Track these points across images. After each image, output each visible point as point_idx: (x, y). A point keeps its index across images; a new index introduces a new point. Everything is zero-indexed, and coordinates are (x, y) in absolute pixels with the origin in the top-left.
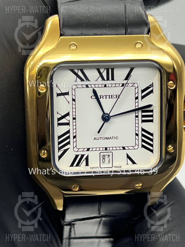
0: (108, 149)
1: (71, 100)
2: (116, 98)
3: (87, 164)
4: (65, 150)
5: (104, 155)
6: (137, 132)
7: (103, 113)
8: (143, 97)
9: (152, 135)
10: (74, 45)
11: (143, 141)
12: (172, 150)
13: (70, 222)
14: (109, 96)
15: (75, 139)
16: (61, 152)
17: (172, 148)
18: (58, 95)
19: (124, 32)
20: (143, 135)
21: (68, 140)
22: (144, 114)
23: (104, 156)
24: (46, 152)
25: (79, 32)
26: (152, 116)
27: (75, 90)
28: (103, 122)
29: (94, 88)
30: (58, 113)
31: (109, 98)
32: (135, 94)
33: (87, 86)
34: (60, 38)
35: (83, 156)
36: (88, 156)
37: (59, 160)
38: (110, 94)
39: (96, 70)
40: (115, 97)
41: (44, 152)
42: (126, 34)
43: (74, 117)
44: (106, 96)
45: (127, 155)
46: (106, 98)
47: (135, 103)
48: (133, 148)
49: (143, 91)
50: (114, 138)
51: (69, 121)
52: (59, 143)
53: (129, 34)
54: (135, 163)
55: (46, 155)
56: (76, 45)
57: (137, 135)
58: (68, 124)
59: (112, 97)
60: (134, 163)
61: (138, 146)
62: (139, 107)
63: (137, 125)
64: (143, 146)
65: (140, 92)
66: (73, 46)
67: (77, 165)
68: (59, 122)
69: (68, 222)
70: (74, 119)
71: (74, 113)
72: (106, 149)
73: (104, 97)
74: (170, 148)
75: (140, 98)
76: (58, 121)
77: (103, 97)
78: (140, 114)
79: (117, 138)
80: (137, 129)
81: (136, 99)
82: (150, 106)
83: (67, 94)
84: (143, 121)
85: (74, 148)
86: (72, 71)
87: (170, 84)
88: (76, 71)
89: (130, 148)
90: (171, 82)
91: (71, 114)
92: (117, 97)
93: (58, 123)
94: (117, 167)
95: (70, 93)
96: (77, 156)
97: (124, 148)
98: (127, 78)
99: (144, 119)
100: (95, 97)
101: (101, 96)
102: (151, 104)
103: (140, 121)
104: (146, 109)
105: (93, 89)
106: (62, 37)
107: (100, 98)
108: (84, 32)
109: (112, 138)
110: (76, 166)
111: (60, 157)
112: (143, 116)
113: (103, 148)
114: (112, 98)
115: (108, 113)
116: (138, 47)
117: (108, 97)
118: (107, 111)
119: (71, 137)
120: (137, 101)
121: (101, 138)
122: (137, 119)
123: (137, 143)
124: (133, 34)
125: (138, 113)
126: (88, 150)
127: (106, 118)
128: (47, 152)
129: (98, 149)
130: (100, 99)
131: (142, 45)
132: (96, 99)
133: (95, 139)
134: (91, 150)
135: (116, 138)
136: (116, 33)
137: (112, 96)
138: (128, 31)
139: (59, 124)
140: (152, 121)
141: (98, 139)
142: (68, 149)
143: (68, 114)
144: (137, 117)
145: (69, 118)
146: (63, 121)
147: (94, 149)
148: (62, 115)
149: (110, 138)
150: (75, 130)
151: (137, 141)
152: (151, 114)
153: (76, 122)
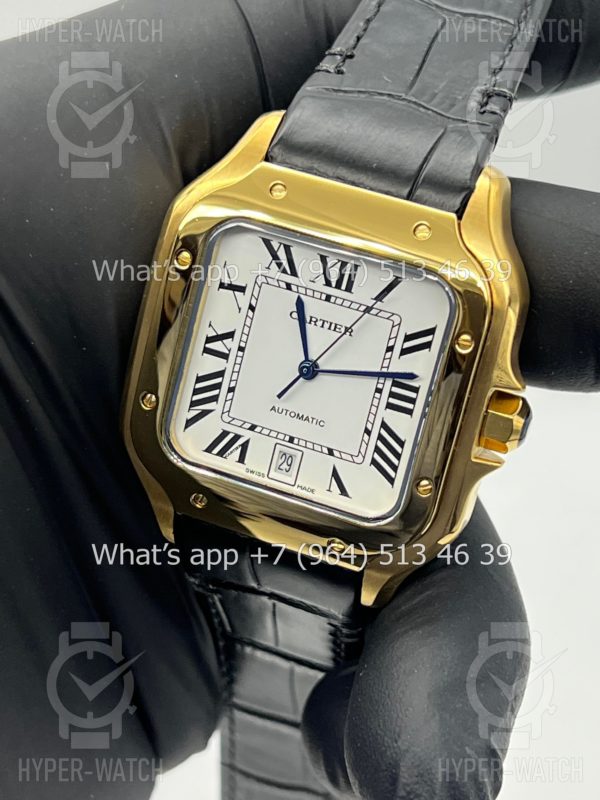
0: (296, 441)
1: (245, 307)
2: (345, 333)
3: (242, 460)
4: (204, 410)
5: (284, 451)
6: (369, 427)
7: (304, 359)
8: (404, 352)
9: (402, 444)
10: (281, 187)
11: (377, 450)
12: (428, 491)
14: (331, 324)
15: (231, 394)
16: (193, 413)
18: (223, 286)
19: (406, 192)
20: (380, 438)
21: (216, 392)
22: (395, 389)
23: (285, 454)
24: (154, 398)
25: (308, 163)
27: (260, 287)
29: (302, 296)
30: (210, 325)
31: (329, 328)
32: (390, 339)
33: (289, 287)
34: (261, 162)
35: (237, 437)
36: (247, 442)
37: (186, 427)
39: (319, 257)
40: (343, 330)
41: (150, 397)
42: (409, 197)
43: (243, 345)
44: (324, 322)
45: (334, 470)
46: (322, 326)
47: (384, 359)
48: (350, 459)
49: (408, 338)
50: (315, 421)
51: (229, 351)
52: (196, 392)
53: (416, 201)
54: (347, 495)
55: (152, 405)
56: (286, 190)
57: (368, 432)
58: (225, 356)
59: (336, 327)
60: (343, 492)
61: (364, 457)
62: (390, 370)
63: (374, 410)
64: (374, 462)
65: (401, 338)
66: (279, 190)
67: (221, 453)
68: (207, 346)
70: (241, 349)
71: (244, 338)
72: (291, 440)
73: (320, 323)
74: (425, 486)
75: (397, 350)
76: (207, 342)
77: (315, 322)
78: (387, 386)
79: (322, 424)
80: (371, 419)
81: (387, 351)
82: (412, 376)
83: (242, 289)
84: (390, 406)
85: (223, 413)
86: (267, 243)
87: (465, 340)
88: (275, 247)
89: (344, 456)
90: (467, 337)
91: (237, 336)
93: (205, 348)
94: (304, 488)
95: (248, 291)
96: (225, 434)
97: (331, 452)
98: (380, 298)
99: (392, 400)
101: (314, 320)
102: (416, 373)
103: (383, 403)
104: (401, 379)
105: (299, 298)
106: (264, 163)
107: (309, 323)
109: (311, 420)
110: (218, 454)
111: (189, 423)
112: (392, 395)
113: (285, 435)
114: (335, 330)
115: (315, 360)
116: (423, 235)
117: (327, 325)
118: (313, 356)
119: (225, 388)
120: (389, 355)
121: (286, 410)
122: (377, 395)
123: (363, 451)
124: (424, 203)
125: (384, 384)
126: (253, 428)
127: (309, 371)
129: (273, 434)
130: (308, 325)
131: (430, 234)
132: (297, 322)
133: (274, 408)
134: (258, 429)
135: (319, 423)
136: (386, 189)
138: (416, 194)
139: (206, 351)
140: (410, 412)
141: (280, 411)
142: (210, 411)
143: (230, 335)
145: (232, 345)
146: (216, 346)
147: (266, 432)
148: (219, 333)
149: (307, 419)
150: (235, 375)
151: (364, 445)
152: (413, 395)
153: (242, 357)
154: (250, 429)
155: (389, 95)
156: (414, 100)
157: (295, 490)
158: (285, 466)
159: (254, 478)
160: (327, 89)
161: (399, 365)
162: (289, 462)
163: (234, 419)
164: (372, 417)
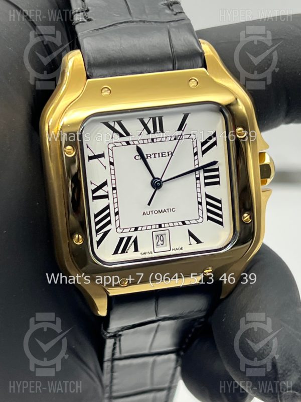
0: (163, 226)
1: (108, 165)
2: (168, 156)
3: (136, 250)
4: (105, 232)
5: (157, 234)
6: (200, 200)
7: (152, 178)
8: (204, 152)
9: (219, 202)
10: (106, 89)
11: (208, 211)
12: (249, 219)
13: (115, 332)
14: (159, 154)
15: (117, 216)
16: (100, 236)
17: (249, 216)
18: (90, 158)
19: (171, 67)
20: (208, 203)
21: (108, 219)
22: (207, 174)
23: (158, 236)
24: (80, 237)
25: (112, 71)
26: (217, 176)
27: (112, 150)
28: (154, 190)
29: (139, 145)
30: (91, 183)
31: (159, 157)
32: (194, 149)
33: (128, 143)
34: (86, 81)
35: (129, 238)
36: (136, 238)
37: (98, 246)
38: (160, 152)
39: (139, 120)
40: (167, 154)
41: (78, 237)
42: (174, 70)
43: (114, 186)
44: (155, 154)
45: (189, 232)
46: (155, 157)
47: (195, 160)
48: (196, 222)
49: (203, 144)
50: (169, 210)
51: (108, 193)
53: (178, 69)
54: (201, 242)
55: (81, 241)
56: (110, 90)
57: (200, 203)
58: (106, 197)
59: (162, 155)
60: (198, 241)
61: (203, 218)
62: (200, 165)
63: (199, 190)
64: (209, 218)
65: (199, 145)
66: (106, 91)
67: (123, 251)
68: (94, 195)
69: (112, 333)
70: (114, 189)
71: (114, 182)
72: (160, 226)
73: (153, 156)
74: (246, 217)
75: (200, 153)
76: (93, 193)
77: (150, 156)
78: (202, 174)
79: (174, 210)
80: (199, 196)
81: (195, 156)
82: (215, 163)
83: (102, 155)
84: (206, 184)
85: (116, 229)
86: (107, 124)
87: (239, 131)
88: (112, 124)
89: (192, 222)
90: (240, 129)
91: (109, 183)
92: (170, 155)
93: (93, 197)
94: (177, 249)
95: (106, 155)
96: (122, 239)
97: (184, 223)
98: (180, 129)
99: (207, 181)
100: (140, 157)
101: (148, 156)
102: (216, 160)
103: (203, 184)
104: (210, 167)
105: (137, 147)
106: (89, 80)
107: (147, 158)
108: (118, 70)
109: (167, 211)
110: (122, 253)
111: (99, 243)
112: (206, 178)
113: (156, 225)
114: (162, 156)
115: (160, 178)
116: (193, 85)
117: (157, 156)
118: (157, 175)
119: (112, 214)
120: (196, 157)
121: (152, 211)
122: (198, 181)
123: (201, 215)
124: (183, 69)
125: (199, 174)
126: (136, 229)
127: (157, 184)
128: (82, 237)
129: (149, 227)
130: (147, 160)
131: (197, 83)
132: (141, 160)
133: (144, 214)
134: (139, 229)
135: (172, 210)
136: (160, 69)
137: (162, 153)
138: (177, 65)
139: (95, 198)
140: (218, 183)
141: (148, 213)
142: (109, 231)
143: (105, 184)
144: (198, 179)
145: (108, 189)
146: (100, 193)
147: (144, 228)
148: (98, 185)
149: (165, 211)
150: (116, 204)
151: (200, 211)
152: (216, 173)
153: (116, 193)
154: (135, 231)
155: (125, 22)
156: (138, 20)
157: (172, 253)
158: (160, 242)
159: (147, 256)
160: (92, 31)
161: (204, 160)
162: (162, 239)
163: (124, 229)
164: (199, 194)
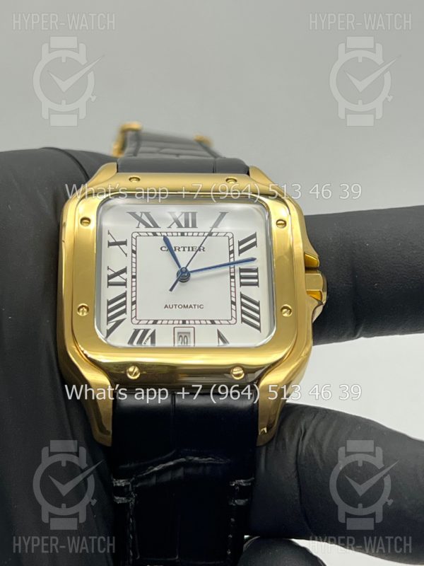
0: (187, 322)
1: (129, 252)
4: (117, 321)
5: (180, 331)
6: (233, 300)
8: (241, 251)
9: (258, 304)
11: (243, 312)
14: (189, 248)
15: (134, 306)
16: (111, 324)
18: (110, 244)
20: (242, 304)
21: (123, 307)
22: (242, 273)
26: (257, 277)
27: (136, 239)
30: (108, 268)
31: (189, 251)
32: (229, 247)
33: (155, 234)
35: (146, 331)
36: (154, 332)
43: (134, 274)
44: (184, 248)
45: (218, 331)
47: (230, 258)
48: (227, 323)
49: (241, 243)
50: (196, 306)
51: (126, 280)
52: (109, 311)
57: (233, 303)
58: (125, 284)
61: (236, 319)
63: (233, 289)
64: (243, 320)
65: (236, 244)
68: (110, 281)
70: (134, 277)
71: (134, 270)
72: (184, 322)
73: (181, 249)
75: (236, 252)
76: (109, 279)
77: (179, 249)
78: (237, 273)
79: (202, 307)
81: (230, 254)
83: (124, 243)
84: (242, 284)
85: (132, 319)
86: (133, 214)
89: (222, 322)
91: (129, 270)
93: (108, 283)
95: (129, 243)
96: (136, 332)
97: (213, 322)
98: (215, 226)
99: (243, 281)
102: (254, 257)
103: (238, 284)
105: (165, 237)
106: (118, 173)
107: (175, 250)
109: (193, 306)
111: (109, 332)
112: (241, 277)
113: (179, 320)
114: (192, 251)
117: (187, 249)
118: (183, 265)
119: (129, 303)
120: (232, 256)
121: (176, 305)
122: (233, 280)
123: (234, 315)
125: (234, 272)
126: (155, 322)
127: (183, 276)
129: (171, 322)
130: (175, 252)
132: (168, 252)
133: (166, 306)
134: (159, 322)
135: (200, 307)
137: (192, 247)
140: (257, 284)
141: (171, 307)
142: (123, 320)
143: (124, 271)
145: (127, 276)
146: (117, 279)
147: (165, 322)
148: (116, 271)
149: (191, 306)
150: (134, 293)
151: (234, 312)
152: (255, 274)
153: (136, 281)
154: (153, 323)
163: (140, 320)
164: (233, 294)
